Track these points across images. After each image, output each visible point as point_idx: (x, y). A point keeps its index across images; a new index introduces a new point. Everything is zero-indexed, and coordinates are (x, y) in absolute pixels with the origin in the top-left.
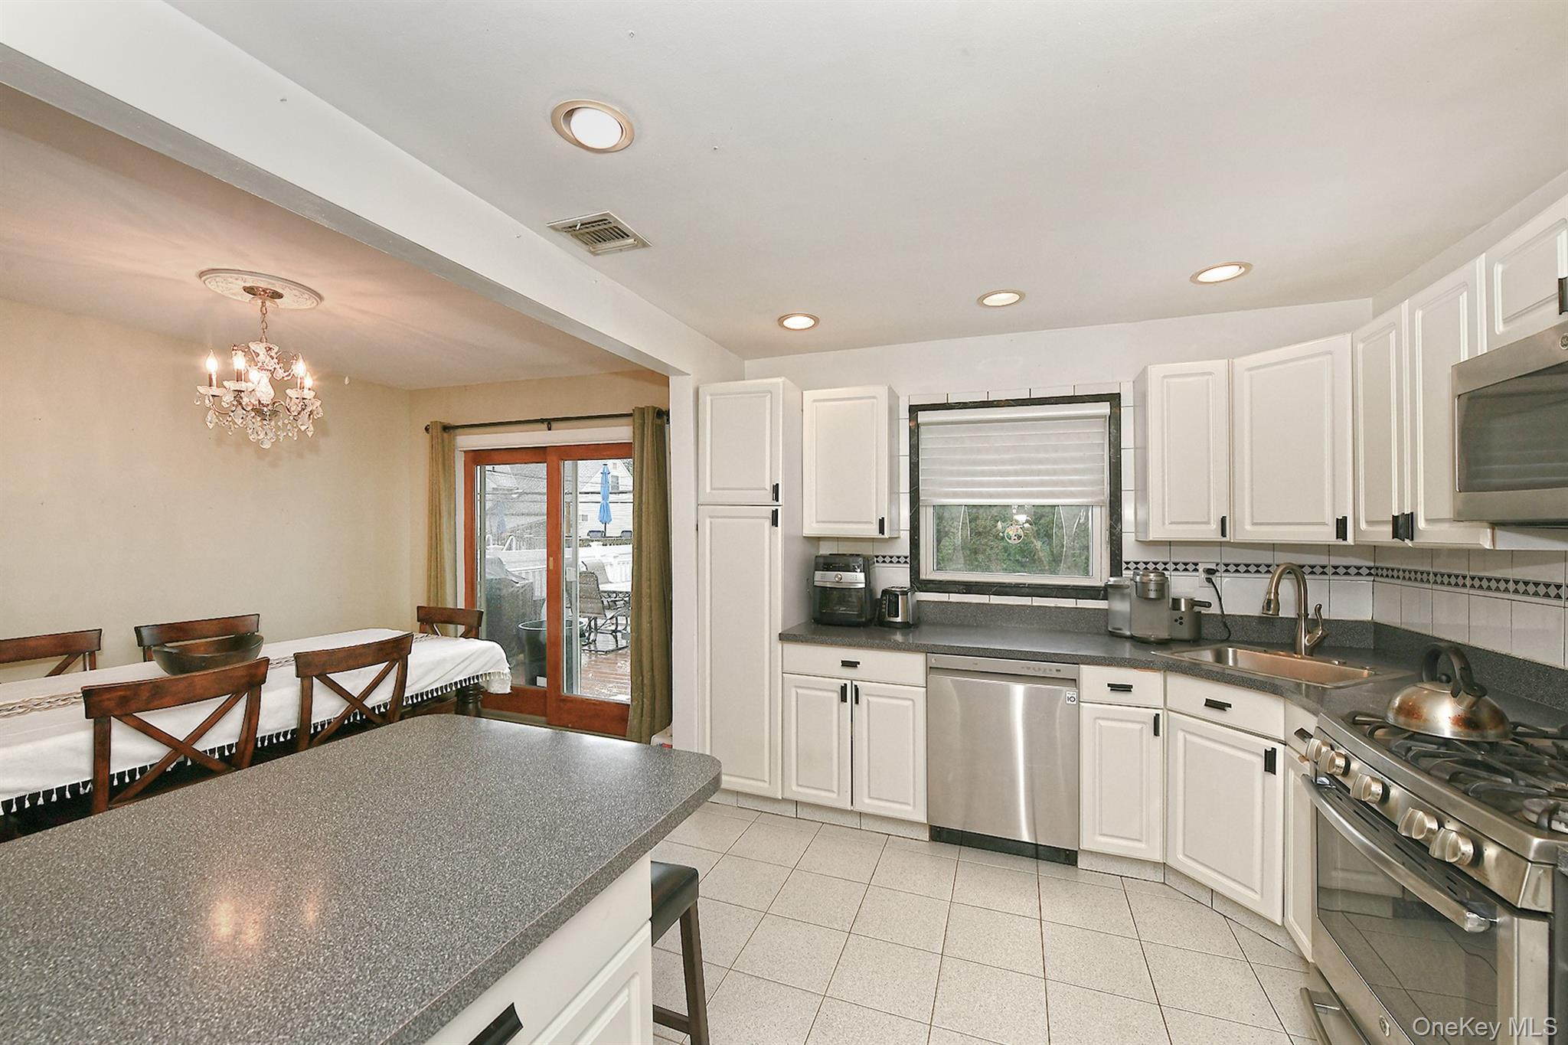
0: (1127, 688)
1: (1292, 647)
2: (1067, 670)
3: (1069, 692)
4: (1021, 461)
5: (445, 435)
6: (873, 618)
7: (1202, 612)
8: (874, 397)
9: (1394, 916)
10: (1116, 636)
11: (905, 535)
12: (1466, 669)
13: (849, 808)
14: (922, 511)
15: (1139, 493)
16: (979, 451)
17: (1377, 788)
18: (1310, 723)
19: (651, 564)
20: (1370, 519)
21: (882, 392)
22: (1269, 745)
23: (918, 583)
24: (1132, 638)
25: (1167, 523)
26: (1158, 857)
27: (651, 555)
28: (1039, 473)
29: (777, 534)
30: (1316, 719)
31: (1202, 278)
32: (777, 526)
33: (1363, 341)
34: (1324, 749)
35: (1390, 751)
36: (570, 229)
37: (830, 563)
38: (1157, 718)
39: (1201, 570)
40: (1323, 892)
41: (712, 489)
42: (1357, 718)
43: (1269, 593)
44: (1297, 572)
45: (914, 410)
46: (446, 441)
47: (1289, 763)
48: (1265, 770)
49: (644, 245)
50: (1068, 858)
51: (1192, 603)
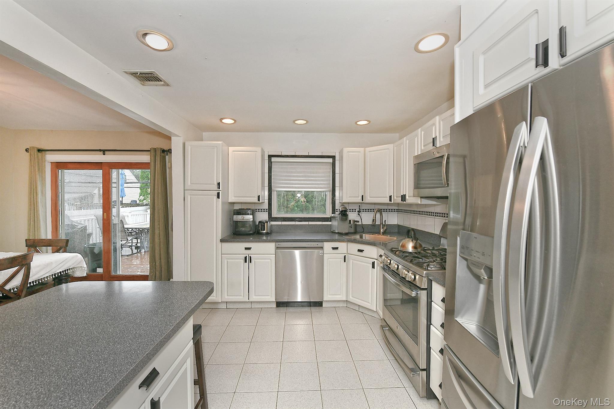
0: (337, 248)
1: (379, 233)
2: (320, 245)
3: (321, 251)
4: (305, 176)
5: (40, 154)
6: (256, 231)
7: (357, 224)
8: (256, 151)
9: (401, 304)
10: (334, 233)
11: (267, 201)
12: (415, 234)
13: (248, 301)
14: (273, 192)
15: (340, 188)
16: (292, 172)
17: (396, 266)
18: (382, 252)
19: (160, 215)
20: (397, 196)
21: (259, 150)
22: (373, 260)
23: (271, 219)
24: (338, 233)
25: (348, 197)
26: (344, 299)
27: (160, 211)
28: (311, 180)
29: (219, 201)
30: (384, 251)
31: (358, 123)
32: (219, 198)
33: (396, 147)
34: (385, 259)
35: (399, 256)
36: (134, 74)
37: (239, 212)
38: (345, 256)
39: (357, 211)
40: (385, 300)
41: (191, 184)
42: (393, 250)
43: (373, 217)
44: (380, 211)
45: (270, 157)
46: (40, 157)
47: (377, 265)
48: (372, 268)
49: (168, 85)
50: (319, 304)
51: (354, 221)
